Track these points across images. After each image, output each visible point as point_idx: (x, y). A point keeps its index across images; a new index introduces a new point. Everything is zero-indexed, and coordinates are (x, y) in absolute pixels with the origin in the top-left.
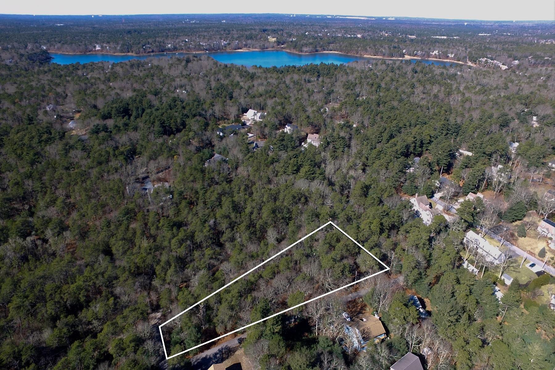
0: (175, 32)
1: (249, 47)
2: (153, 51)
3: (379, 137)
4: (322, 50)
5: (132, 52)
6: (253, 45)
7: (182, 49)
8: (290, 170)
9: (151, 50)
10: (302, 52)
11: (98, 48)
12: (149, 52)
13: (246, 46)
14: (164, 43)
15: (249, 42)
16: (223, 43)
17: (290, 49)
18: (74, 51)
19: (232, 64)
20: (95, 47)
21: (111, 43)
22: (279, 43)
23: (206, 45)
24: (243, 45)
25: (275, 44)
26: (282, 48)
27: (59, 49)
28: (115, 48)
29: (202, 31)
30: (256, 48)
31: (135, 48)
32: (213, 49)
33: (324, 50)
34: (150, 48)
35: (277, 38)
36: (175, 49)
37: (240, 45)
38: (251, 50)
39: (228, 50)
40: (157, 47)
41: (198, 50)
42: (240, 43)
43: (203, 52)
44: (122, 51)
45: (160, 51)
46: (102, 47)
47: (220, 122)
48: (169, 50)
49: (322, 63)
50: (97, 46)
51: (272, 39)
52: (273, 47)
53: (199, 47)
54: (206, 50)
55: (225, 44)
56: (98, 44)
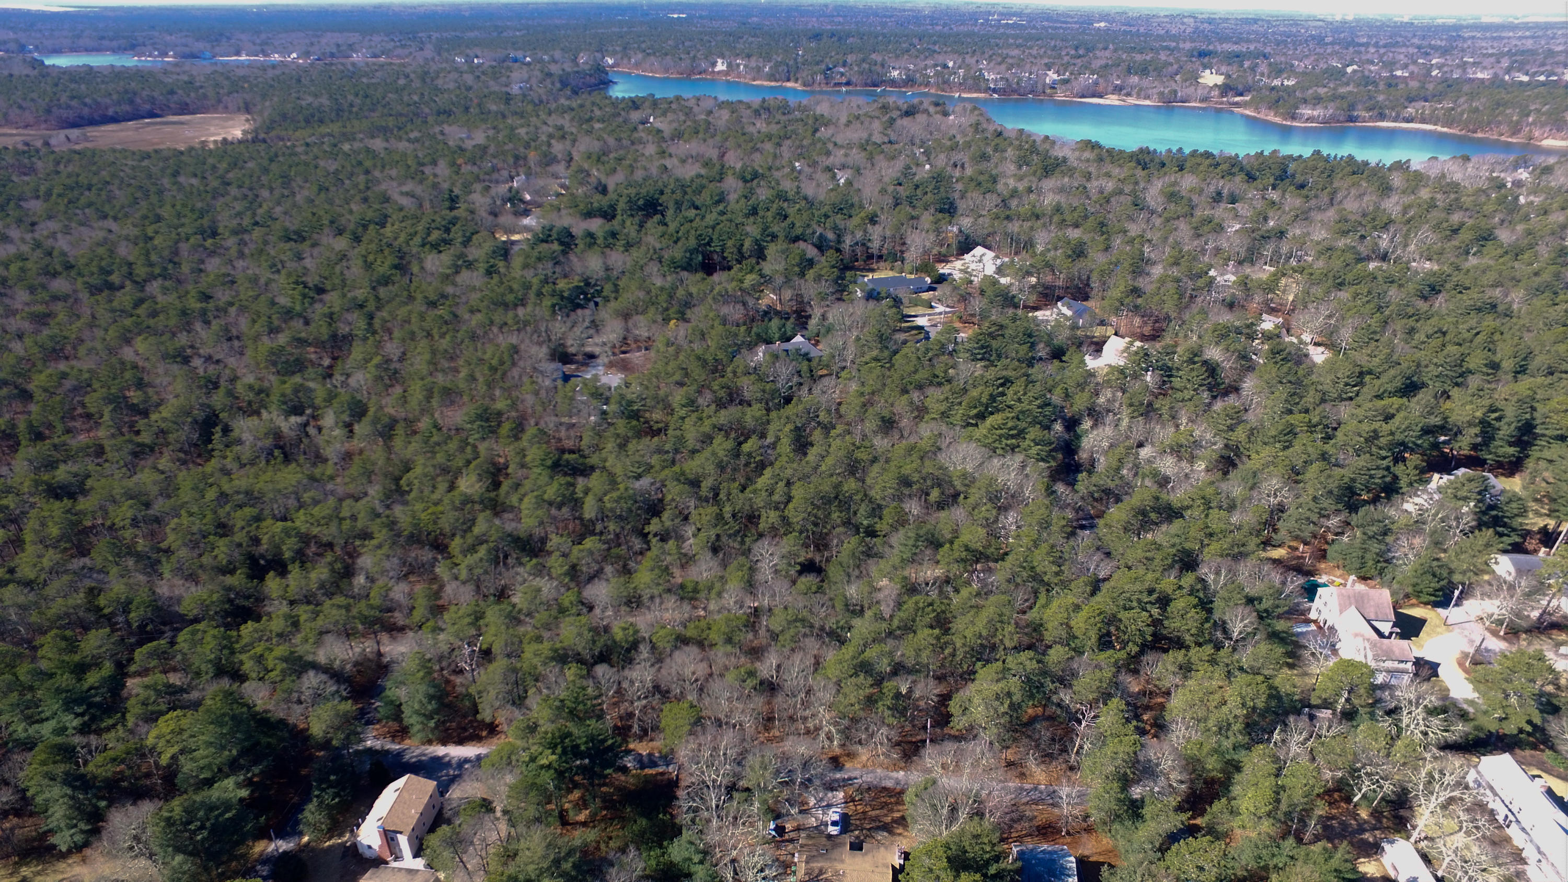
0: (935, 43)
1: (1128, 95)
2: (848, 84)
3: (1347, 384)
4: (1371, 119)
5: (796, 81)
6: (1141, 89)
7: (928, 84)
8: (959, 413)
9: (844, 80)
10: (1293, 117)
11: (721, 66)
12: (839, 84)
13: (1118, 90)
14: (883, 65)
15: (1135, 79)
16: (1052, 76)
17: (1257, 109)
18: (667, 70)
19: (1021, 131)
20: (714, 64)
21: (753, 59)
22: (1225, 89)
23: (996, 81)
24: (1110, 89)
25: (1216, 93)
26: (1237, 104)
27: (637, 65)
28: (759, 69)
29: (1009, 46)
30: (1147, 97)
31: (804, 74)
32: (1014, 91)
33: (1382, 117)
34: (842, 74)
35: (1228, 76)
36: (910, 81)
37: (1100, 89)
38: (1132, 101)
39: (1060, 96)
40: (861, 73)
41: (970, 90)
42: (1101, 81)
43: (982, 95)
44: (771, 77)
45: (866, 85)
46: (730, 65)
47: (882, 264)
48: (893, 83)
49: (1317, 153)
50: (720, 61)
51: (1211, 79)
52: (1204, 100)
53: (977, 83)
54: (994, 91)
55: (1054, 82)
56: (723, 56)
